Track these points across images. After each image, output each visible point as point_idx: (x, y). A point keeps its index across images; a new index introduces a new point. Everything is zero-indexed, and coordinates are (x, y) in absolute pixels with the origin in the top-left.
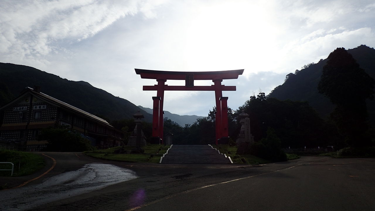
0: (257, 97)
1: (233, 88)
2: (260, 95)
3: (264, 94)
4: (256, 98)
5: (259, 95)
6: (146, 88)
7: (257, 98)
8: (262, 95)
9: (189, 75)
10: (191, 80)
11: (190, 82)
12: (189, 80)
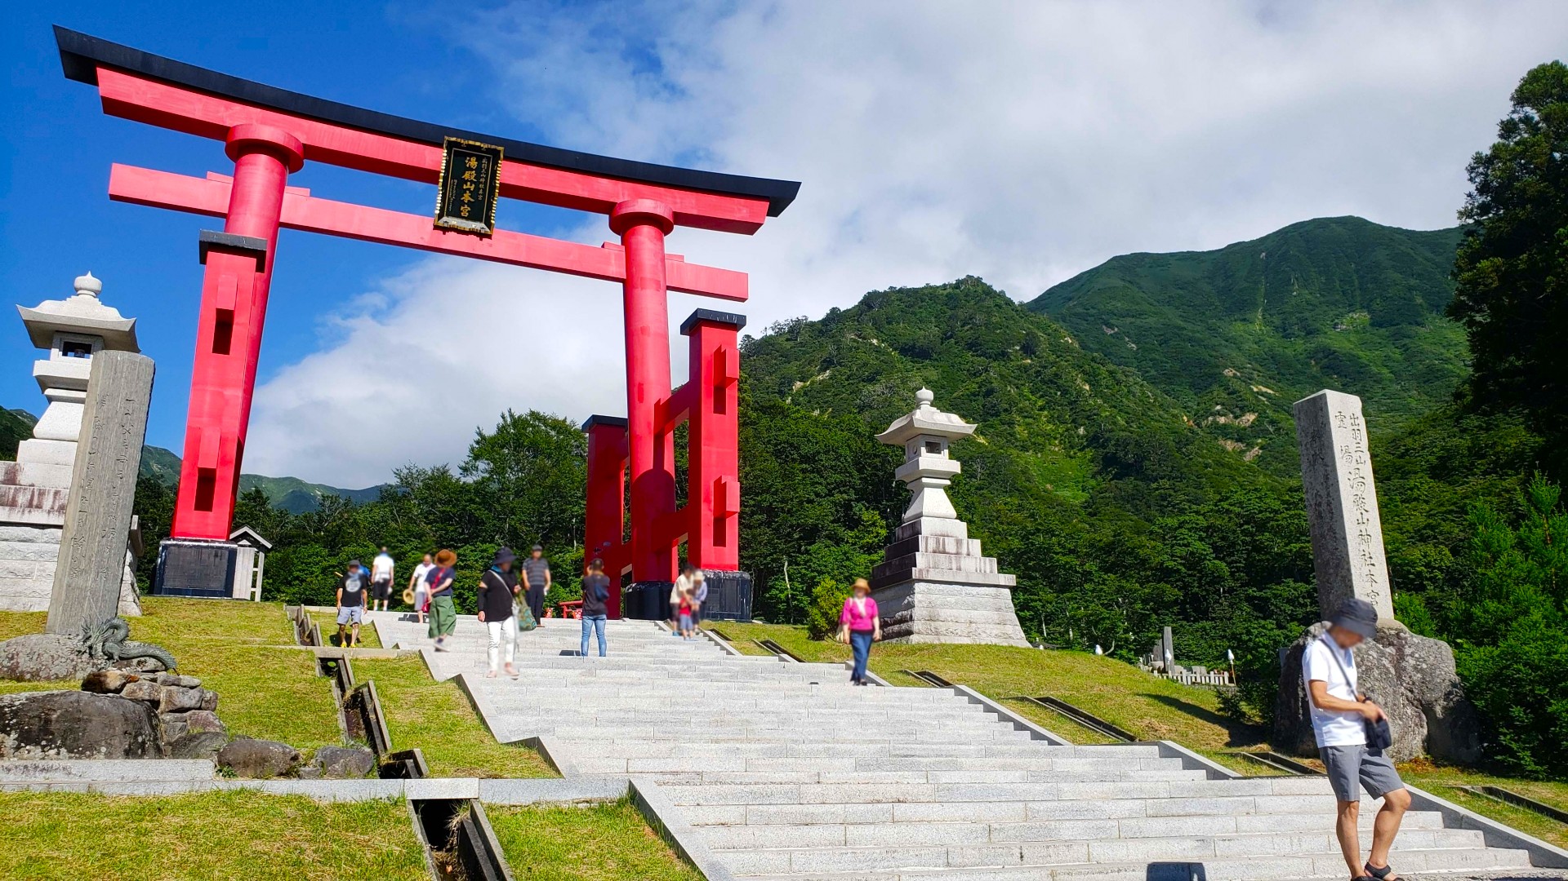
9: (469, 147)
10: (477, 189)
11: (467, 197)
12: (466, 182)
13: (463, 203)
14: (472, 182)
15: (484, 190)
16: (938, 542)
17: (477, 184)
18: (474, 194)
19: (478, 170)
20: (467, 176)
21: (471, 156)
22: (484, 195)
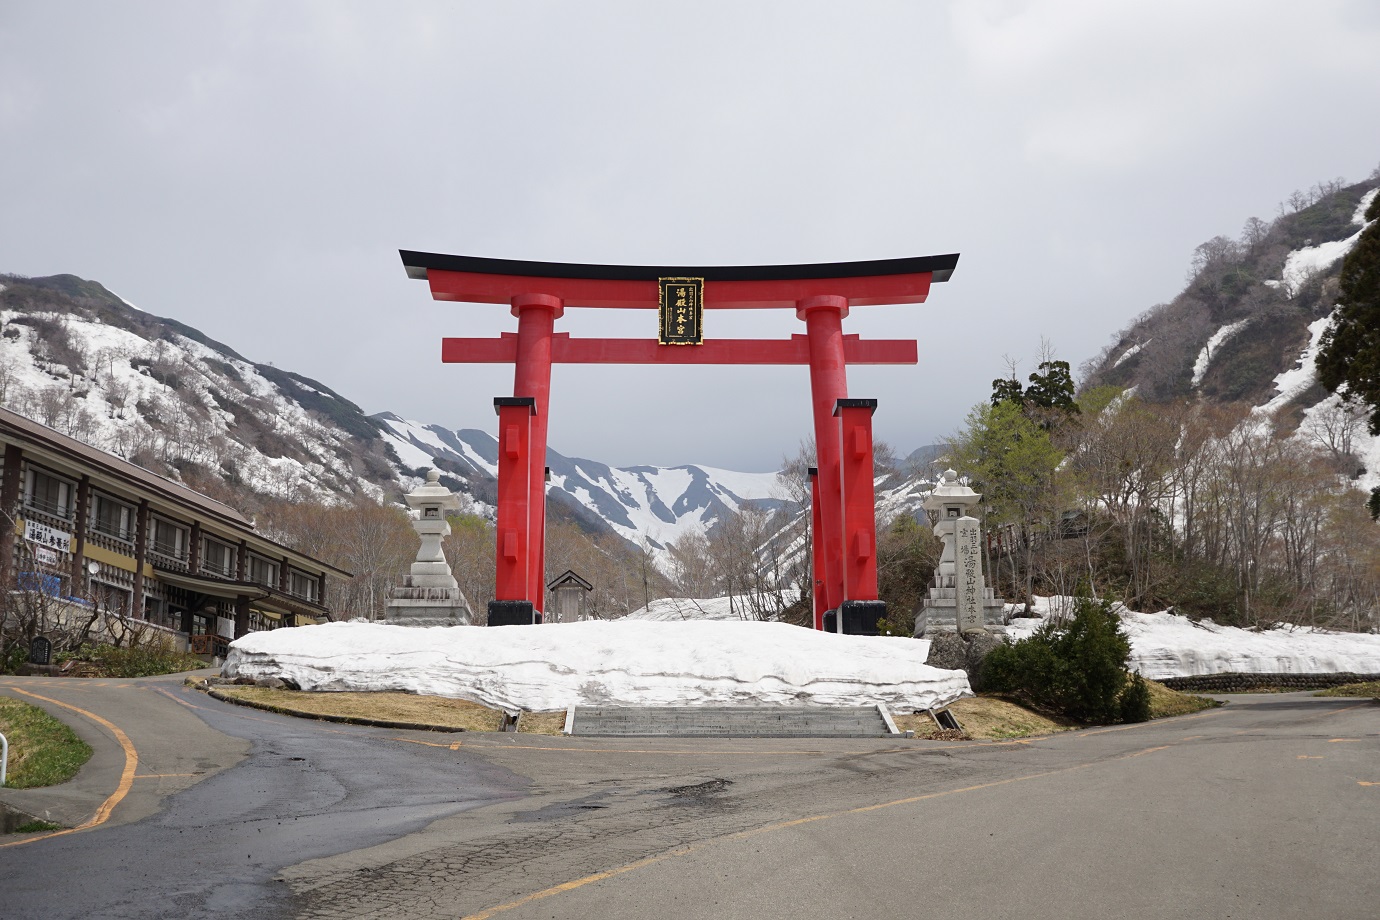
0: (1026, 385)
1: (903, 352)
2: (1044, 373)
3: (1066, 365)
4: (1024, 389)
5: (1040, 374)
6: (457, 350)
7: (1031, 389)
8: (1052, 375)
9: (677, 282)
10: (688, 311)
11: (681, 319)
12: (678, 308)
13: (679, 324)
14: (683, 307)
15: (693, 312)
16: (950, 580)
17: (687, 308)
18: (686, 316)
19: (687, 297)
20: (679, 303)
21: (680, 288)
22: (693, 315)
